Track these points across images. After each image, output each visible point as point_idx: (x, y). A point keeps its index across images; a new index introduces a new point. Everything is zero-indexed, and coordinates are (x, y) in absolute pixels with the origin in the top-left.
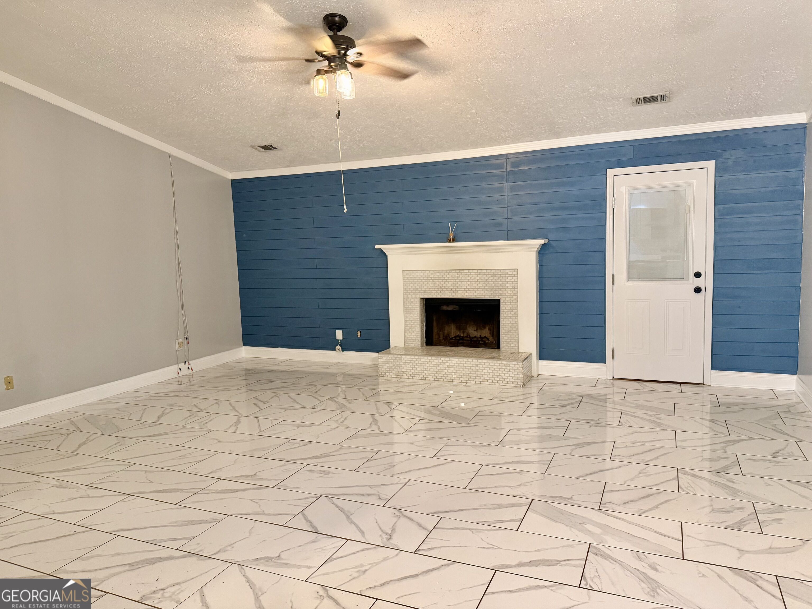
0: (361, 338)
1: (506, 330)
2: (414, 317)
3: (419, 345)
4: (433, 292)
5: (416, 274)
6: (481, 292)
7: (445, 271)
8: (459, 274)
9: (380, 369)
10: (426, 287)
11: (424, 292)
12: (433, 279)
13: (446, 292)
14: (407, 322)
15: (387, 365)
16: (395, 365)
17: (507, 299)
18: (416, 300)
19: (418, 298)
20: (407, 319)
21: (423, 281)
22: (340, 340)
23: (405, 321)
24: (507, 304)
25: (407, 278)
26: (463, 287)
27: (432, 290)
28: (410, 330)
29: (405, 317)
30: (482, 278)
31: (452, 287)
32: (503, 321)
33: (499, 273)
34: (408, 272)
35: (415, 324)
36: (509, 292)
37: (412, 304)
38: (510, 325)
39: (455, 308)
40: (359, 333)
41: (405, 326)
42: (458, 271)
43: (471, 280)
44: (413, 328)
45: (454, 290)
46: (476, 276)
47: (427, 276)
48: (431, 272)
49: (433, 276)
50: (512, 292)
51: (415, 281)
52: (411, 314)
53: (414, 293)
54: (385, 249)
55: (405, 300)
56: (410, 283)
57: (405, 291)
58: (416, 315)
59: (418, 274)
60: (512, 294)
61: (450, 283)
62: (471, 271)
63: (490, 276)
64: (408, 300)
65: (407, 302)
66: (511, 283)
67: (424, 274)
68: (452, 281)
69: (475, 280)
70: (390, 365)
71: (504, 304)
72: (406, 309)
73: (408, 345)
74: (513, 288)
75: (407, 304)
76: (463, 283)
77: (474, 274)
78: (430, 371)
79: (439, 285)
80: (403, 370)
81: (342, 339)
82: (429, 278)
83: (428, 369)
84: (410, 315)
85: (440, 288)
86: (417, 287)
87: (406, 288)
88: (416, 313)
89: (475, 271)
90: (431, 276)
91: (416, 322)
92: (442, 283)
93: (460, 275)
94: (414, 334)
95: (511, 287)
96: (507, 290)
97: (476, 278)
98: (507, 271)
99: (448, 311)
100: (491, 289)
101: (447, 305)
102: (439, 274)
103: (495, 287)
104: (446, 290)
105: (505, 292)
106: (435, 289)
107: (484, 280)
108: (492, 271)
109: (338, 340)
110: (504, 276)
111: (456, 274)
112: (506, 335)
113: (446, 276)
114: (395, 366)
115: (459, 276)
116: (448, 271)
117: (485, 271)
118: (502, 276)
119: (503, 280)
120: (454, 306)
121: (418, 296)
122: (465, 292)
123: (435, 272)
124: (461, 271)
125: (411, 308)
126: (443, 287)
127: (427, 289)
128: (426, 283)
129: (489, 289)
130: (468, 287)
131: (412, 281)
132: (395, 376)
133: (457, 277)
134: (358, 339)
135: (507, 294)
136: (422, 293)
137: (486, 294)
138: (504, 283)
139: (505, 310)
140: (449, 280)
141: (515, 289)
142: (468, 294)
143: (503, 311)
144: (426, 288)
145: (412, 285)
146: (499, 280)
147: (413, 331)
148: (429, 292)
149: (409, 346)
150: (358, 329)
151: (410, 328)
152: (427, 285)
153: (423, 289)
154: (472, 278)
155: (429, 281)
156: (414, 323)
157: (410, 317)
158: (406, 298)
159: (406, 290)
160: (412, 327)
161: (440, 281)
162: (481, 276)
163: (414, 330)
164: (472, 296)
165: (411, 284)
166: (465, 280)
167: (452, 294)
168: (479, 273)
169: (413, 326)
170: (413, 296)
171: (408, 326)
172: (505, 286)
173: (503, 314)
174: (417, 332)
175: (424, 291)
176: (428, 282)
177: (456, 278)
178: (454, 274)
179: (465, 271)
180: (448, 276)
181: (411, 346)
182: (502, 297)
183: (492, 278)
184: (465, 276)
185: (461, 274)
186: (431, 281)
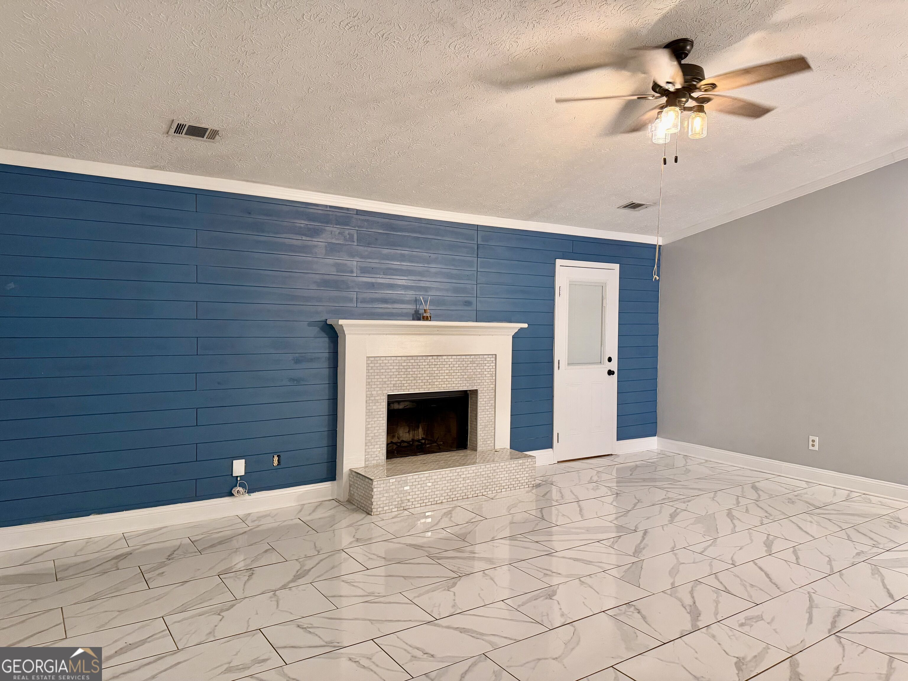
0: (279, 467)
1: (483, 425)
2: (379, 422)
3: (383, 461)
4: (405, 385)
5: (385, 361)
6: (460, 382)
7: (421, 358)
8: (436, 360)
9: (374, 503)
10: (396, 379)
11: (394, 386)
12: (406, 368)
13: (421, 384)
14: (368, 430)
15: (386, 495)
16: (398, 493)
17: (485, 389)
18: (382, 398)
19: (385, 395)
20: (369, 426)
21: (394, 370)
22: (240, 476)
23: (367, 429)
24: (485, 394)
25: (372, 367)
26: (441, 377)
27: (404, 382)
28: (373, 441)
29: (367, 423)
30: (462, 365)
31: (428, 378)
32: (481, 415)
33: (478, 360)
34: (373, 359)
35: (380, 431)
36: (487, 381)
37: (377, 404)
38: (487, 418)
39: (407, 406)
40: (276, 459)
41: (367, 435)
42: (435, 357)
43: (450, 369)
44: (376, 437)
45: (430, 381)
46: (455, 363)
47: (398, 364)
48: (403, 358)
49: (405, 364)
50: (489, 381)
51: (382, 371)
52: (375, 418)
53: (380, 388)
54: (348, 325)
55: (368, 399)
56: (376, 374)
57: (368, 387)
58: (381, 419)
59: (387, 362)
60: (489, 383)
61: (426, 372)
62: (450, 357)
63: (469, 362)
64: (373, 398)
65: (371, 401)
66: (489, 370)
67: (395, 361)
68: (429, 369)
69: (454, 368)
70: (391, 494)
71: (482, 394)
72: (368, 411)
73: (369, 464)
74: (491, 376)
75: (371, 404)
76: (441, 372)
77: (453, 360)
78: (442, 490)
79: (413, 376)
80: (408, 498)
81: (243, 474)
82: (401, 367)
83: (441, 489)
84: (373, 420)
85: (414, 380)
86: (384, 380)
87: (369, 382)
88: (382, 416)
89: (454, 357)
90: (403, 364)
91: (381, 428)
92: (416, 373)
93: (437, 362)
94: (378, 446)
95: (489, 375)
96: (485, 378)
97: (455, 366)
98: (485, 357)
99: (398, 410)
100: (470, 378)
101: (399, 402)
102: (413, 361)
103: (473, 376)
104: (420, 381)
105: (483, 381)
106: (408, 382)
107: (462, 368)
108: (472, 357)
109: (237, 477)
110: (482, 362)
111: (433, 361)
112: (483, 431)
113: (421, 364)
114: (397, 494)
115: (436, 363)
116: (424, 358)
117: (464, 357)
118: (481, 362)
119: (482, 367)
121: (386, 392)
122: (443, 383)
123: (409, 358)
124: (439, 358)
125: (375, 409)
126: (418, 378)
127: (398, 382)
128: (397, 373)
129: (468, 378)
130: (446, 377)
131: (378, 371)
132: (396, 509)
133: (435, 365)
134: (275, 469)
135: (485, 384)
136: (391, 387)
137: (464, 384)
138: (483, 370)
139: (482, 403)
140: (425, 369)
141: (492, 377)
142: (445, 386)
143: (481, 404)
144: (396, 381)
145: (378, 377)
146: (478, 368)
147: (377, 442)
148: (400, 385)
149: (370, 465)
150: (275, 453)
151: (372, 438)
152: (398, 376)
153: (392, 382)
154: (451, 366)
155: (400, 370)
156: (378, 430)
157: (373, 422)
158: (369, 396)
159: (369, 385)
160: (375, 436)
161: (414, 370)
162: (460, 363)
163: (377, 440)
164: (450, 388)
165: (377, 375)
166: (443, 369)
167: (428, 387)
168: (458, 360)
169: (376, 434)
170: (379, 392)
171: (370, 435)
172: (483, 374)
173: (481, 407)
174: (381, 443)
175: (394, 384)
176: (399, 372)
177: (433, 366)
178: (431, 361)
179: (444, 357)
180: (424, 364)
181: (373, 465)
182: (480, 387)
183: (471, 365)
184: (443, 363)
185: (438, 360)
186: (404, 370)
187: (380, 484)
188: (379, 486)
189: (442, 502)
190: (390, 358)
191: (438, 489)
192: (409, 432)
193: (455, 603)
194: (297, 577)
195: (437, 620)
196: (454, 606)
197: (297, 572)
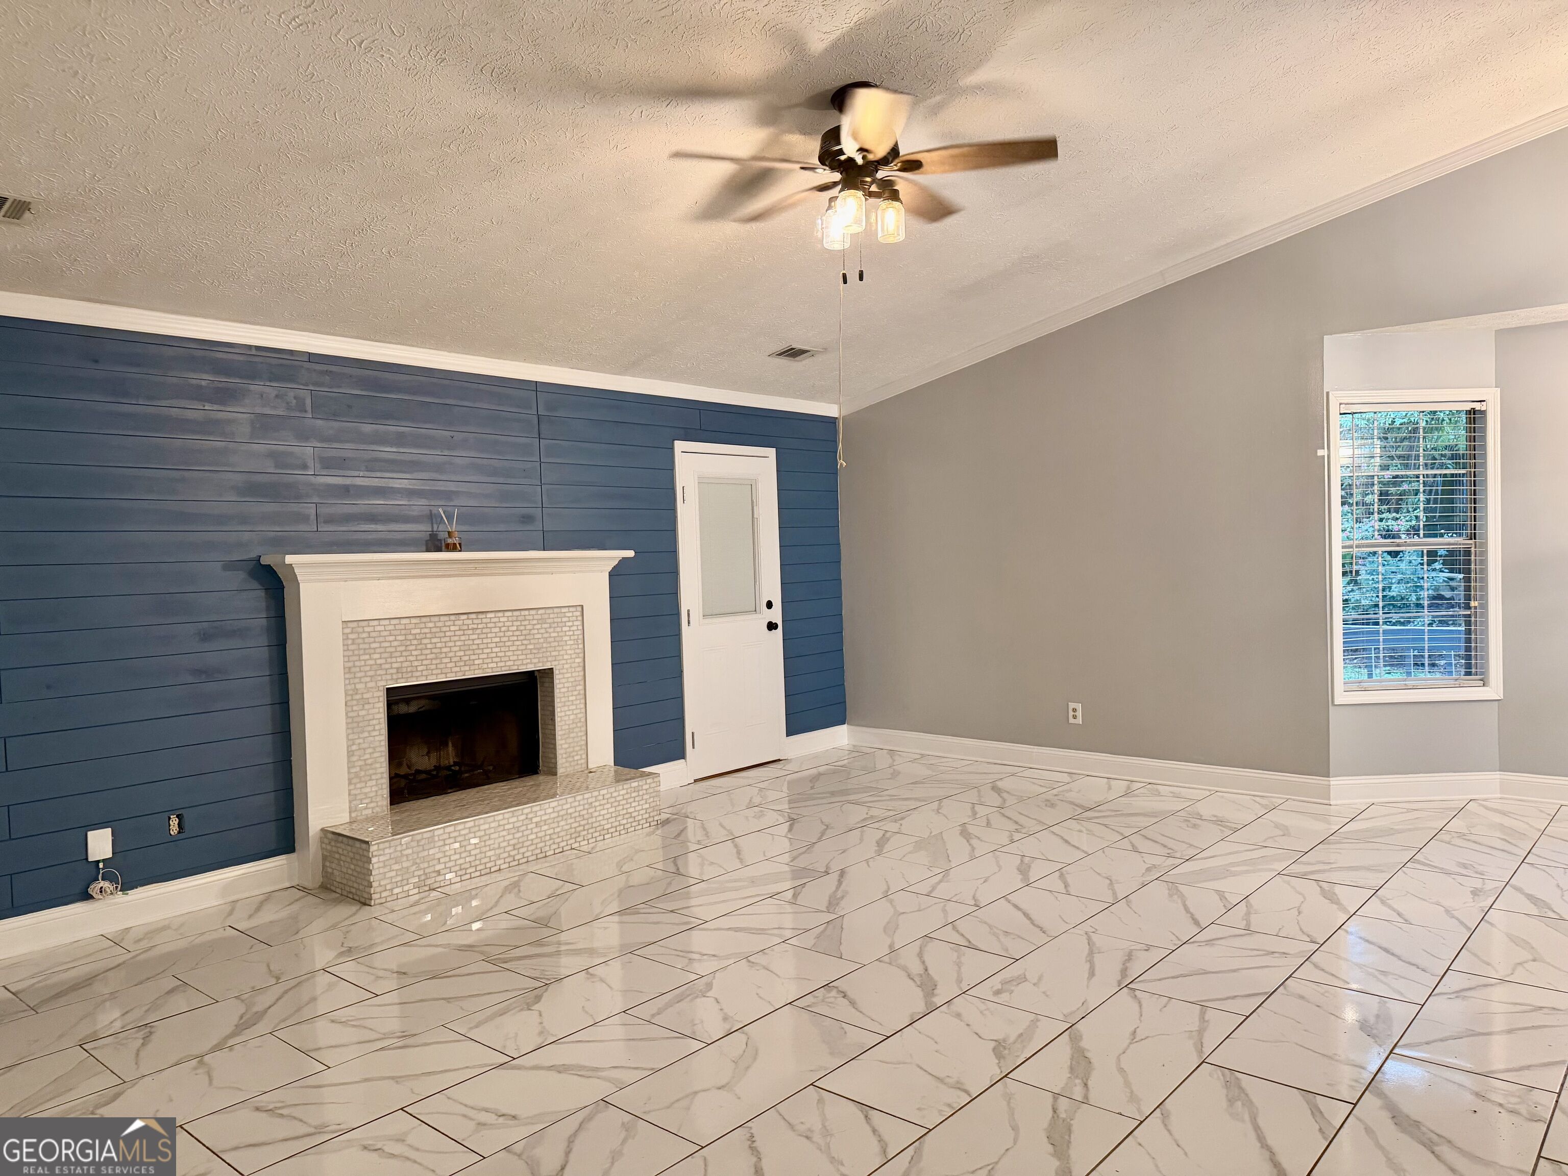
0: (182, 836)
1: (565, 730)
2: (371, 739)
3: (385, 808)
4: (419, 668)
5: (378, 628)
6: (520, 657)
7: (446, 618)
8: (475, 621)
9: (374, 884)
10: (402, 659)
11: (398, 673)
12: (420, 637)
13: (449, 665)
14: (353, 755)
15: (396, 867)
16: (418, 861)
17: (566, 666)
18: (376, 694)
19: (381, 688)
20: (354, 748)
21: (396, 643)
22: (104, 860)
23: (350, 754)
24: (566, 676)
25: (353, 640)
26: (485, 651)
27: (416, 663)
28: (363, 773)
29: (351, 742)
30: (522, 628)
31: (462, 653)
32: (561, 711)
33: (552, 616)
34: (355, 624)
35: (376, 755)
36: (569, 652)
37: (367, 707)
38: (572, 717)
39: (424, 706)
40: (174, 822)
41: (351, 764)
42: (473, 616)
43: (502, 634)
44: (368, 767)
45: (466, 658)
46: (510, 624)
47: (403, 632)
48: (413, 621)
49: (418, 631)
50: (573, 652)
51: (373, 645)
52: (363, 732)
53: (371, 676)
54: (304, 565)
55: (349, 698)
56: (362, 652)
57: (347, 676)
58: (376, 733)
59: (382, 628)
60: (574, 656)
61: (458, 643)
62: (500, 614)
63: (535, 622)
64: (358, 697)
65: (355, 702)
66: (571, 633)
67: (397, 627)
68: (463, 638)
69: (509, 633)
70: (405, 865)
71: (561, 676)
72: (350, 720)
73: (357, 816)
74: (576, 642)
75: (355, 708)
76: (485, 641)
77: (505, 619)
78: (499, 848)
79: (434, 651)
80: (438, 868)
81: (109, 855)
82: (410, 637)
83: (496, 846)
84: (361, 736)
85: (436, 658)
86: (379, 662)
87: (350, 668)
88: (377, 727)
89: (508, 614)
90: (414, 632)
91: (378, 749)
92: (439, 645)
93: (478, 624)
94: (374, 783)
95: (572, 642)
96: (565, 648)
97: (511, 629)
98: (564, 610)
99: (407, 716)
100: (539, 649)
101: (407, 701)
102: (431, 625)
103: (545, 645)
104: (447, 660)
105: (561, 653)
106: (425, 662)
107: (524, 633)
108: (540, 612)
109: (98, 862)
110: (559, 620)
111: (470, 622)
112: (565, 739)
113: (448, 629)
114: (416, 863)
115: (475, 626)
116: (453, 618)
117: (526, 613)
118: (556, 620)
119: (559, 629)
120: (423, 702)
121: (383, 683)
122: (490, 660)
123: (424, 620)
124: (480, 616)
125: (363, 716)
126: (444, 655)
127: (405, 664)
128: (403, 648)
129: (535, 649)
130: (495, 650)
131: (367, 646)
132: (416, 891)
133: (473, 629)
134: (174, 840)
135: (566, 657)
136: (392, 674)
137: (529, 661)
138: (560, 634)
139: (563, 690)
140: (456, 638)
141: (578, 644)
142: (494, 665)
143: (560, 692)
144: (402, 662)
145: (367, 657)
146: (552, 630)
147: (370, 776)
148: (409, 669)
149: (358, 818)
150: (172, 811)
151: (361, 770)
152: (404, 654)
153: (395, 665)
154: (503, 629)
155: (408, 643)
156: (370, 754)
157: (361, 741)
158: (351, 692)
159: (350, 672)
160: (366, 765)
161: (434, 640)
162: (519, 623)
163: (371, 772)
164: (503, 669)
165: (365, 654)
166: (489, 635)
167: (463, 669)
168: (515, 618)
169: (369, 762)
170: (370, 685)
171: (356, 764)
172: (562, 641)
173: (560, 698)
174: (379, 776)
175: (397, 668)
176: (406, 646)
177: (471, 632)
178: (466, 622)
179: (489, 615)
180: (452, 628)
181: (364, 817)
182: (556, 663)
183: (538, 626)
184: (489, 625)
185: (479, 621)
186: (415, 642)
187: (384, 849)
188: (382, 852)
189: (500, 870)
190: (388, 621)
191: (492, 847)
192: (428, 754)
193: (544, 1028)
194: (242, 1026)
195: (514, 1059)
196: (541, 1033)
197: (241, 1017)
